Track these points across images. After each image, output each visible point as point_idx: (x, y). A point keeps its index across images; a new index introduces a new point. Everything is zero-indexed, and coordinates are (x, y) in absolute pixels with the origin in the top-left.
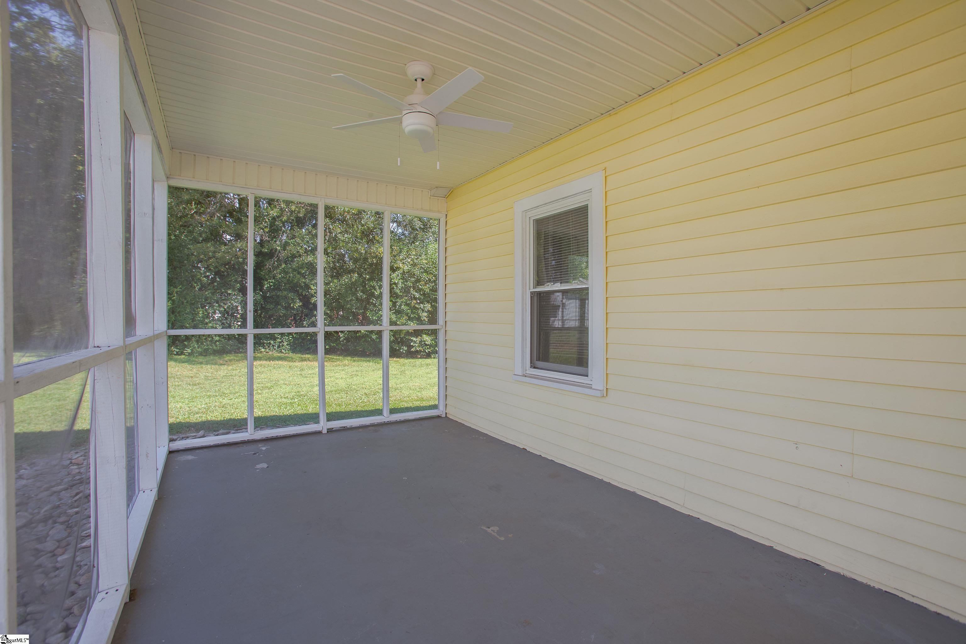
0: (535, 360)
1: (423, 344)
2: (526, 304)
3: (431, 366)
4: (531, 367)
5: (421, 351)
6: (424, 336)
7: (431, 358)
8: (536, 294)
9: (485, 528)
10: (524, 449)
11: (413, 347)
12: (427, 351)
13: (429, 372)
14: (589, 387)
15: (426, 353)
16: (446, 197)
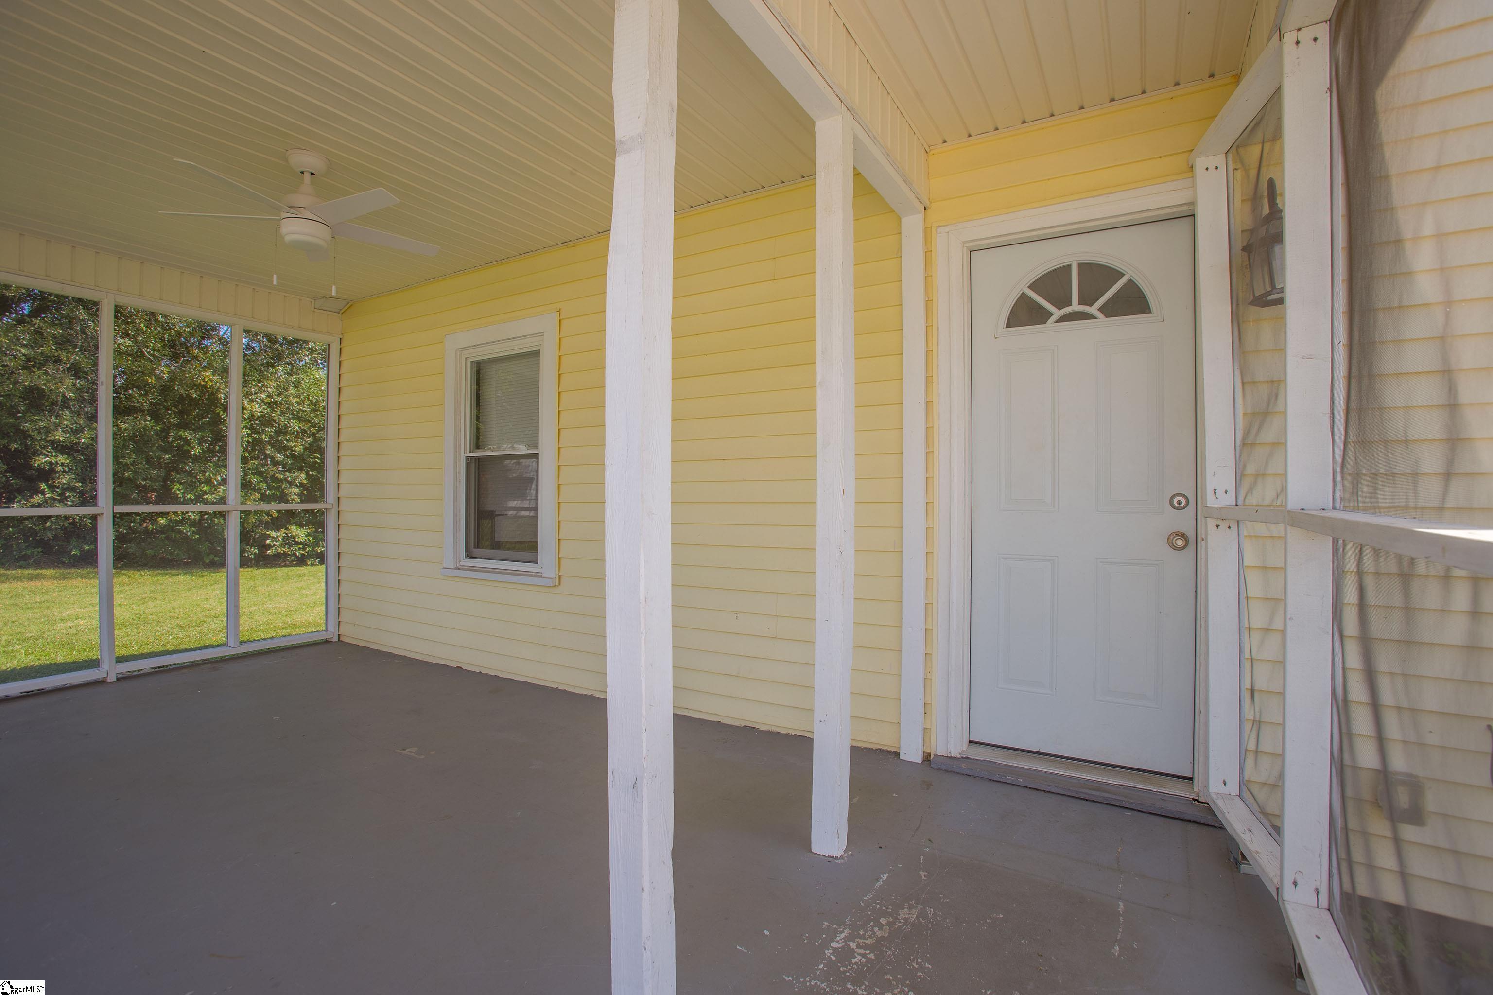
0: (473, 547)
1: (289, 541)
2: (459, 473)
3: (305, 578)
4: (467, 556)
5: (285, 554)
6: (293, 528)
7: (307, 565)
8: (474, 461)
9: (399, 751)
10: (458, 667)
11: (270, 547)
12: (298, 554)
13: (304, 587)
14: (539, 575)
15: (297, 557)
16: (341, 312)
